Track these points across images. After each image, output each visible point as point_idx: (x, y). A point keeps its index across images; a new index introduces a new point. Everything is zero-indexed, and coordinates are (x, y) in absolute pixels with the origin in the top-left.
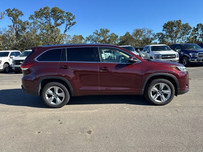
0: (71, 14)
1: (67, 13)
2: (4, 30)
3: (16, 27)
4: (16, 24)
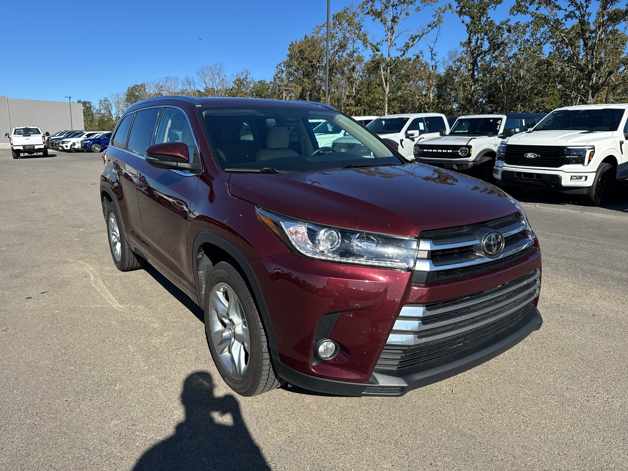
2: (450, 57)
3: (476, 43)
4: (477, 35)
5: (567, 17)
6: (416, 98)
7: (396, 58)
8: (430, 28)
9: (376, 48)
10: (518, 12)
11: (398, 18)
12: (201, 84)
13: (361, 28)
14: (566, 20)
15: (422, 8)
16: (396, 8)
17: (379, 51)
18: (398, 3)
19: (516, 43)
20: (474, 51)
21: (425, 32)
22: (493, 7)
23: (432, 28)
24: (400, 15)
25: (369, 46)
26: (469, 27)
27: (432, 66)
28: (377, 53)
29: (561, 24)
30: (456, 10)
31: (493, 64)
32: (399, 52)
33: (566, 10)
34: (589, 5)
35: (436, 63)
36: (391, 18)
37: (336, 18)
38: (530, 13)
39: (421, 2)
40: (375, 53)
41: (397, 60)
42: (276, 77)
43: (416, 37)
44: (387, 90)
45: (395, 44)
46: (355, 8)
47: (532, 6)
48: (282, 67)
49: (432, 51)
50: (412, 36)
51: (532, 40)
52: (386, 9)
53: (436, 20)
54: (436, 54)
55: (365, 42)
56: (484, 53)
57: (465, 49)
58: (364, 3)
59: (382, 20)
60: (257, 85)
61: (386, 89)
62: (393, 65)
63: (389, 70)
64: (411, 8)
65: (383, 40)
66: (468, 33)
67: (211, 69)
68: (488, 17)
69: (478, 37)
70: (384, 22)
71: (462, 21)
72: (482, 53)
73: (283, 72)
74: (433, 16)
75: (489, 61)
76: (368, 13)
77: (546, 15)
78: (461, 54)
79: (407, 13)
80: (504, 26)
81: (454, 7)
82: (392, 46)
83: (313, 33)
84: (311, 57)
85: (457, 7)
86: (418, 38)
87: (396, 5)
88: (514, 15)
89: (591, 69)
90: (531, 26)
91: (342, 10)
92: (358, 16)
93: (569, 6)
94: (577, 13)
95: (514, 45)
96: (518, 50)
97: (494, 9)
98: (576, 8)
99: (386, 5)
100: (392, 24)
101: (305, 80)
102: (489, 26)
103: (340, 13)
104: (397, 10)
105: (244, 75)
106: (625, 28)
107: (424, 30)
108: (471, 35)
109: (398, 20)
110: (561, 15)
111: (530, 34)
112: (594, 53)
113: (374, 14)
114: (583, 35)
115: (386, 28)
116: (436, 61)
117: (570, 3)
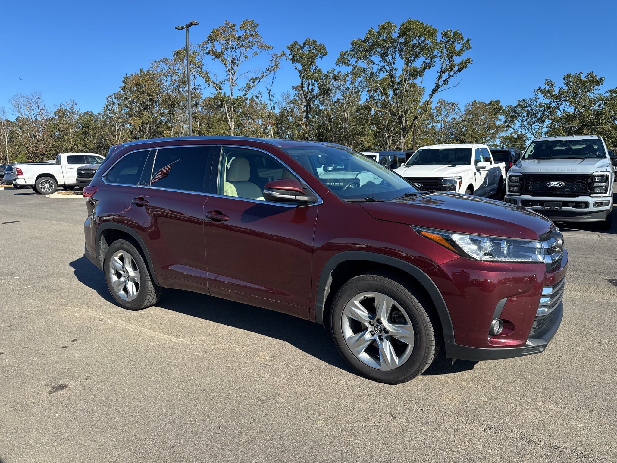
0: (458, 36)
1: (445, 35)
2: (285, 99)
3: (308, 88)
4: (308, 80)
5: (380, 70)
6: (259, 135)
7: (239, 97)
8: (268, 72)
9: (218, 86)
10: (342, 63)
11: (238, 60)
12: (14, 113)
13: (203, 66)
14: (379, 73)
15: (259, 53)
16: (235, 51)
17: (222, 90)
18: (237, 46)
19: (339, 90)
20: (307, 95)
21: (264, 75)
22: (320, 57)
23: (271, 72)
24: (240, 57)
25: (211, 84)
26: (301, 73)
27: (271, 106)
28: (220, 91)
29: (376, 76)
30: (289, 57)
31: (321, 108)
32: (241, 91)
33: (378, 65)
34: (395, 62)
35: (274, 103)
36: (231, 59)
37: (177, 55)
38: (352, 65)
39: (258, 48)
40: (218, 91)
41: (240, 99)
42: (107, 109)
43: (257, 78)
44: (233, 127)
45: (237, 84)
46: (194, 47)
47: (353, 59)
48: (113, 99)
49: (270, 93)
50: (252, 78)
51: (351, 88)
52: (226, 51)
53: (273, 65)
54: (274, 96)
55: (207, 80)
56: (315, 97)
57: (297, 92)
58: (204, 43)
59: (222, 61)
60: (83, 116)
61: (232, 125)
62: (237, 104)
63: (232, 108)
64: (250, 53)
65: (226, 80)
66: (301, 78)
67: (27, 98)
68: (316, 65)
69: (309, 83)
70: (224, 62)
71: (295, 68)
72: (314, 97)
73: (114, 104)
74: (270, 61)
75: (317, 104)
76: (209, 53)
77: (364, 68)
78: (294, 97)
79: (246, 56)
80: (331, 75)
81: (287, 55)
82: (234, 86)
83: (151, 67)
84: (150, 91)
85: (290, 55)
86: (258, 80)
87: (236, 48)
88: (340, 66)
89: (401, 115)
90: (350, 76)
91: (182, 48)
92: (199, 55)
93: (380, 62)
94: (387, 68)
95: (338, 92)
96: (342, 96)
97: (321, 59)
98: (385, 64)
99: (226, 47)
100: (231, 65)
101: (145, 113)
102: (318, 73)
103: (180, 51)
104: (236, 52)
105: (70, 106)
106: (421, 82)
107: (263, 73)
108: (304, 81)
109: (237, 62)
110: (375, 69)
111: (350, 83)
112: (403, 101)
113: (214, 54)
114: (393, 86)
115: (227, 68)
116: (274, 102)
117: (381, 60)
